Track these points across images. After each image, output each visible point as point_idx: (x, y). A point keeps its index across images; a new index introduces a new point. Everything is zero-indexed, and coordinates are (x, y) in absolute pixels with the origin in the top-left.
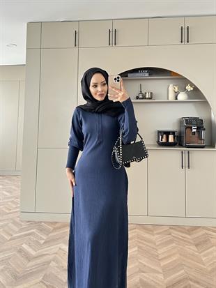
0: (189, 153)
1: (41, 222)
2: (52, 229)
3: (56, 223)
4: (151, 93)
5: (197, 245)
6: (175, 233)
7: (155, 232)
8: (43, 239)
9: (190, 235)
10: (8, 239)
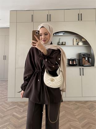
0: (83, 68)
1: (18, 102)
2: (24, 105)
3: (25, 102)
4: (65, 42)
5: (89, 109)
6: (78, 104)
7: (70, 104)
8: (22, 110)
9: (85, 105)
10: (6, 110)
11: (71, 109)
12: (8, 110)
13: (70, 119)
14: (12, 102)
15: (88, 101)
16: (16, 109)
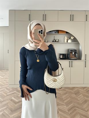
0: (72, 62)
4: (58, 40)
5: (75, 94)
6: (67, 90)
9: (72, 90)
10: (6, 95)
11: (61, 94)
12: (8, 95)
13: (59, 103)
14: (12, 88)
15: (75, 87)
16: (15, 94)
